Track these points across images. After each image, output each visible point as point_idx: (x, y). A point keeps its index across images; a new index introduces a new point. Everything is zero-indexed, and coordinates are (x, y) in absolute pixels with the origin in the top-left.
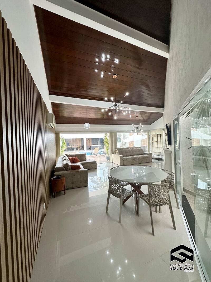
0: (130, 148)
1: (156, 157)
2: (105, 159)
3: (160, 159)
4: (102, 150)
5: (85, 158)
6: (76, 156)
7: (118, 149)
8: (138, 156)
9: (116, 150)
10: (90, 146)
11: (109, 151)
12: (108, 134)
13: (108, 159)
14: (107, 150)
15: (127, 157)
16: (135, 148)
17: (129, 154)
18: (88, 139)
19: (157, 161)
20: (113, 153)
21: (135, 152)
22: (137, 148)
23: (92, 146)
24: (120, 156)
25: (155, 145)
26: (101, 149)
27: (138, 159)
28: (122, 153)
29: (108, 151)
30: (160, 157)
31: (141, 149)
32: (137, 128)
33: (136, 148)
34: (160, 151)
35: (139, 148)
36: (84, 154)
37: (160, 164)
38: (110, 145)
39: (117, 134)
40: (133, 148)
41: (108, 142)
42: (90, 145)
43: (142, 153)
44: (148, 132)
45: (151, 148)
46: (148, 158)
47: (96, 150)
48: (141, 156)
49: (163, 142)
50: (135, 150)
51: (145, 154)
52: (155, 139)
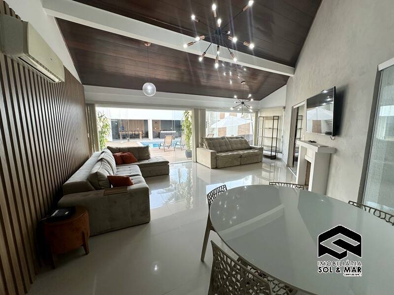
0: (227, 138)
1: (269, 153)
2: (183, 154)
3: (274, 158)
4: (178, 139)
5: (147, 155)
6: (130, 150)
7: (207, 139)
8: (241, 152)
9: (202, 141)
10: (159, 133)
11: (191, 142)
12: (191, 113)
13: (189, 155)
14: (187, 140)
15: (224, 154)
16: (234, 138)
17: (225, 148)
18: (155, 122)
19: (269, 160)
20: (197, 147)
21: (235, 146)
22: (239, 138)
23: (162, 132)
24: (211, 153)
25: (268, 134)
26: (176, 137)
27: (241, 156)
28: (214, 146)
29: (189, 142)
30: (274, 154)
31: (245, 141)
32: (243, 103)
33: (237, 138)
34: (274, 145)
35: (242, 138)
36: (145, 148)
37: (273, 164)
38: (193, 131)
39: (206, 112)
40: (231, 138)
41: (190, 126)
42: (158, 131)
43: (247, 147)
44: (257, 113)
45: (260, 139)
46: (256, 155)
47: (168, 139)
48: (246, 152)
49: (281, 130)
50: (235, 141)
51: (251, 148)
52: (269, 124)
